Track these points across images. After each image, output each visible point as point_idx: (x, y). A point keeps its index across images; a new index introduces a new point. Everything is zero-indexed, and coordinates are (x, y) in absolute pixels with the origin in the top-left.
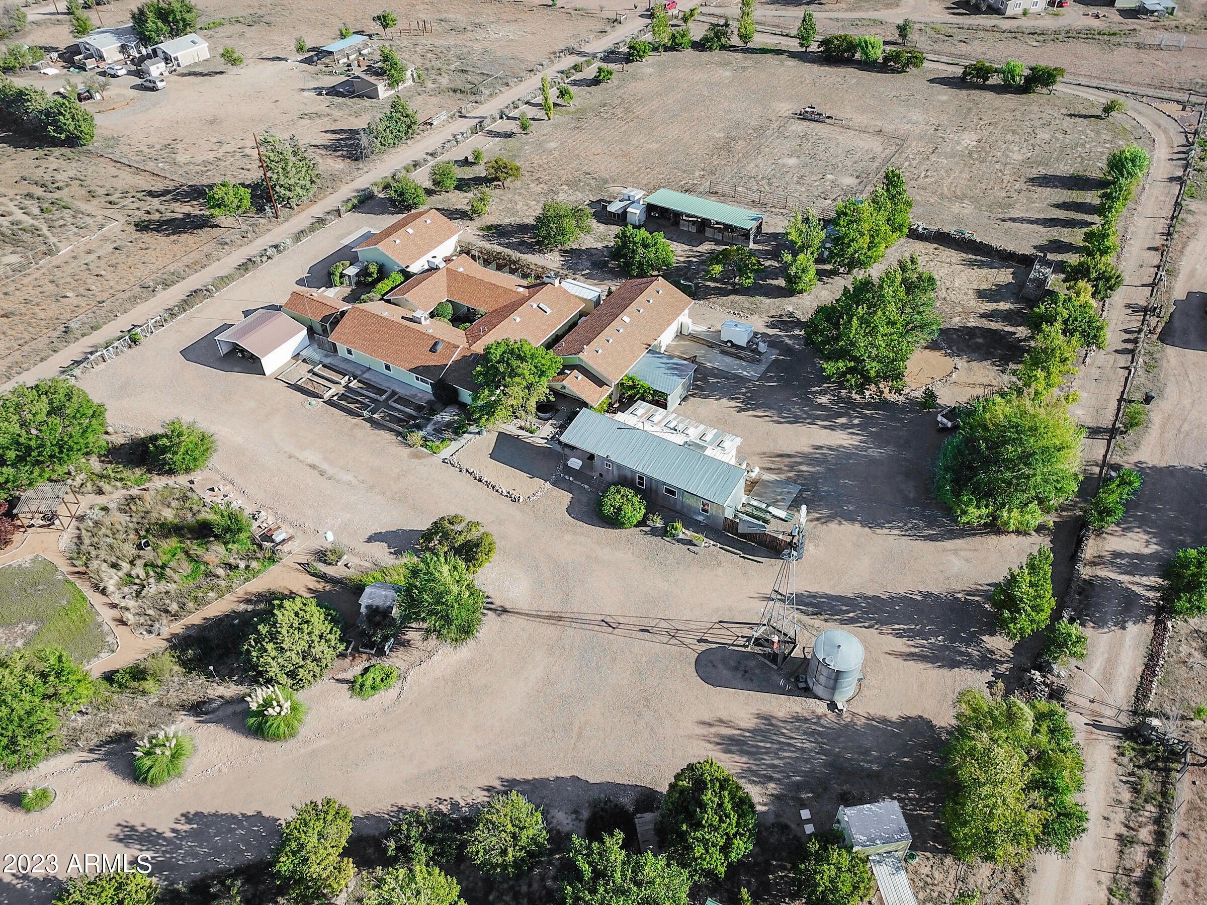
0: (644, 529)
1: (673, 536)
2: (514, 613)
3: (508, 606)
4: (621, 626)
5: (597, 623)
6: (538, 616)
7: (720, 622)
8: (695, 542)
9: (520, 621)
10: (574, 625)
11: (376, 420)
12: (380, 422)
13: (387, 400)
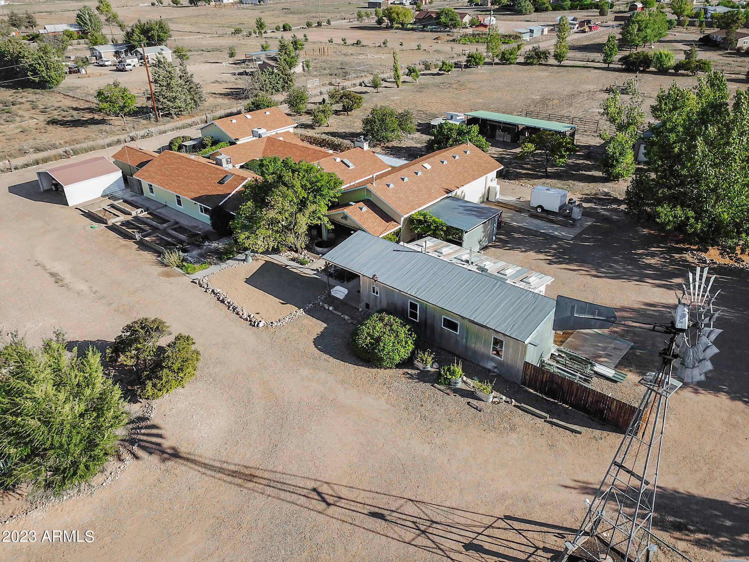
0: (410, 371)
1: (449, 384)
2: (188, 460)
3: (183, 449)
4: (342, 503)
5: (305, 492)
6: (221, 470)
7: (508, 517)
8: (479, 394)
9: (192, 473)
10: (268, 490)
11: (145, 242)
12: (148, 244)
13: (166, 228)
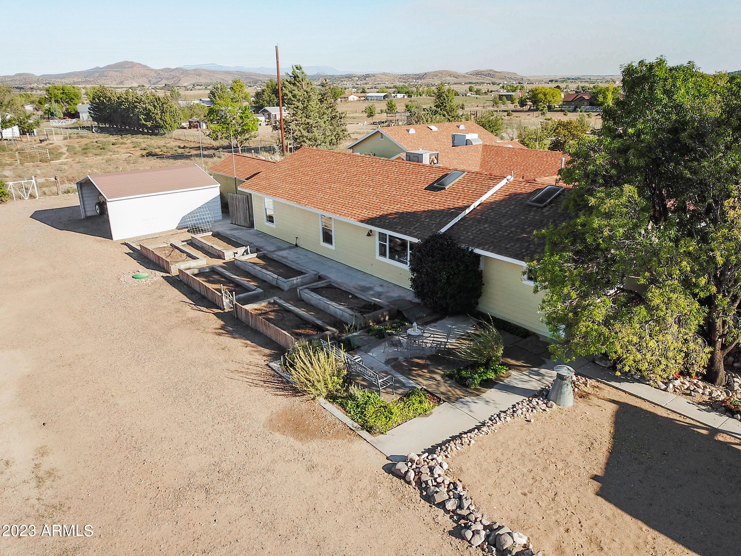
11: (243, 317)
12: (251, 322)
13: (297, 286)
